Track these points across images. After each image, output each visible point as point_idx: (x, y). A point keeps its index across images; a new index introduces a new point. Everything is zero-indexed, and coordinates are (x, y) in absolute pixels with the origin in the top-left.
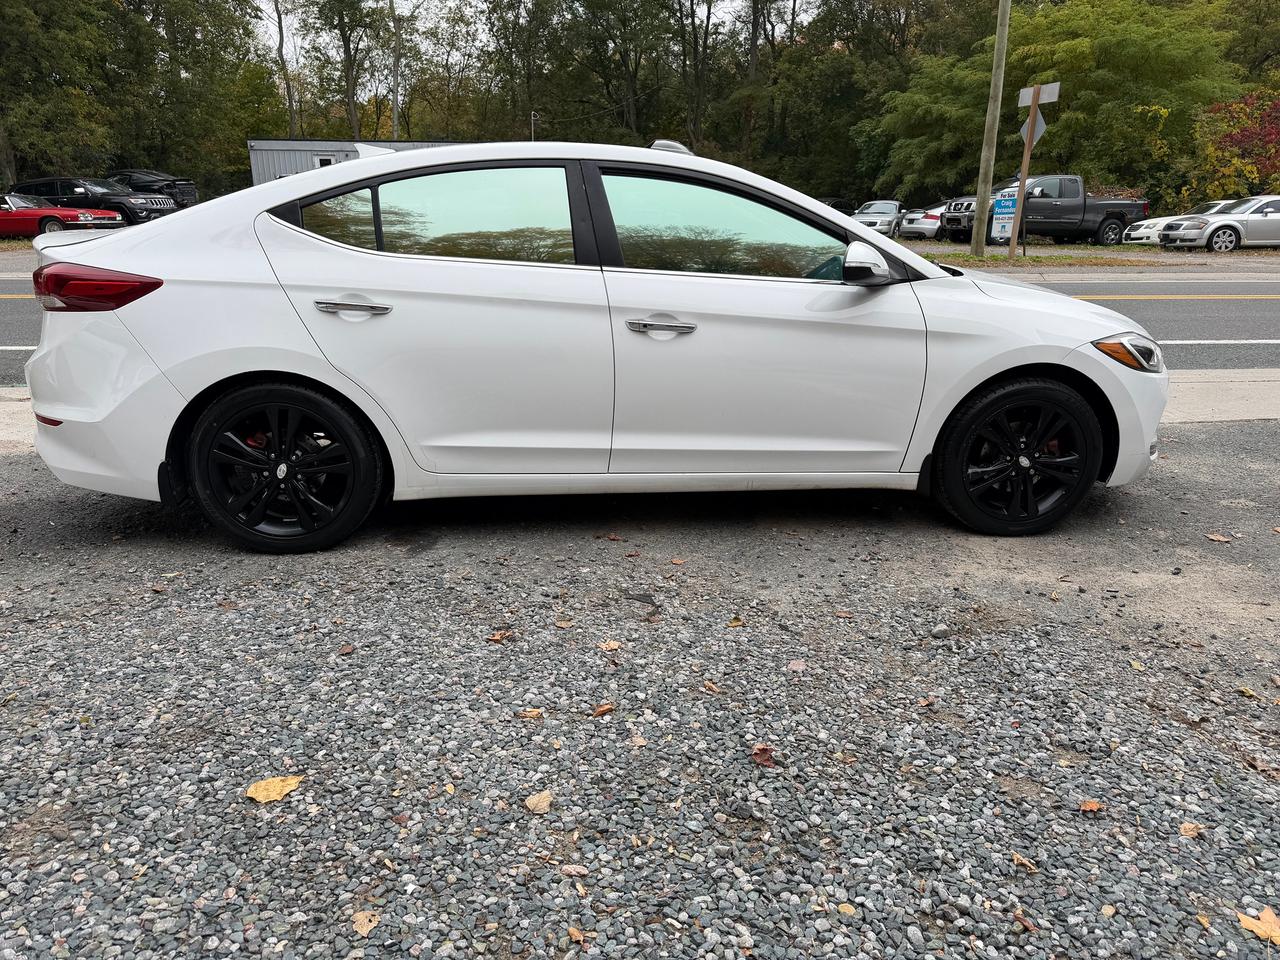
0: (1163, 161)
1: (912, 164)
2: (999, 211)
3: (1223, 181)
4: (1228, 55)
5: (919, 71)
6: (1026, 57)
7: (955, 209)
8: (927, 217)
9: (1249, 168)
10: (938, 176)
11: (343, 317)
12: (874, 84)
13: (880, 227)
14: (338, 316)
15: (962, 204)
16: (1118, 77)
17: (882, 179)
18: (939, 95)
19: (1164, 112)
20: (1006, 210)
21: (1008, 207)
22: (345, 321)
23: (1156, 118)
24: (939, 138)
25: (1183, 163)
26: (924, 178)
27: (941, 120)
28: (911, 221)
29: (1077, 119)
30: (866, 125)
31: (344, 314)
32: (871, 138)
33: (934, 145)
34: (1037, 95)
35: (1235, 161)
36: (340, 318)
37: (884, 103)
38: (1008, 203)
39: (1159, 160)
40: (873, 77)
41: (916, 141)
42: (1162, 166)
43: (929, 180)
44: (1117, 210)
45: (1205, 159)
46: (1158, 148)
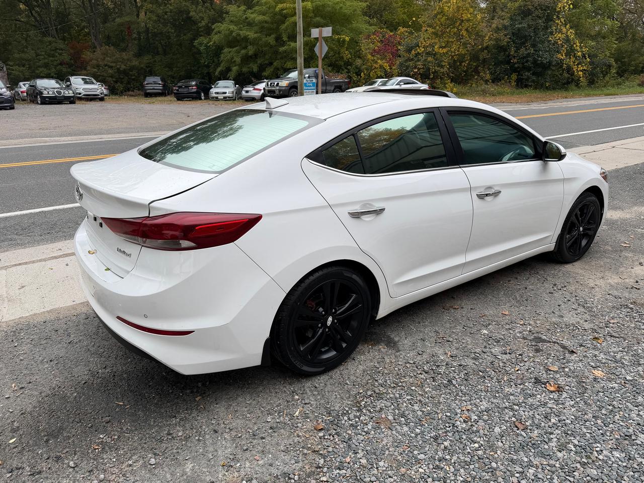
0: (349, 61)
1: (235, 61)
2: (306, 88)
3: (375, 70)
4: (365, 14)
5: (227, 13)
6: (282, 10)
7: (271, 86)
8: (255, 89)
9: (385, 64)
10: (248, 68)
11: (364, 219)
12: (202, 19)
13: (229, 95)
14: (361, 219)
15: (274, 83)
16: (325, 22)
17: (219, 69)
18: (242, 26)
19: (347, 39)
20: (310, 88)
21: (310, 86)
22: (364, 221)
23: (344, 41)
24: (246, 48)
25: (359, 62)
26: (241, 68)
27: (246, 39)
28: (247, 92)
29: (311, 41)
30: (203, 40)
31: (364, 218)
32: (207, 47)
33: (243, 52)
34: (321, 33)
35: (379, 61)
36: (362, 220)
37: (214, 29)
38: (310, 84)
39: (347, 60)
40: (201, 15)
41: (235, 49)
42: (348, 63)
43: (245, 70)
44: (339, 85)
45: (368, 60)
46: (347, 55)
